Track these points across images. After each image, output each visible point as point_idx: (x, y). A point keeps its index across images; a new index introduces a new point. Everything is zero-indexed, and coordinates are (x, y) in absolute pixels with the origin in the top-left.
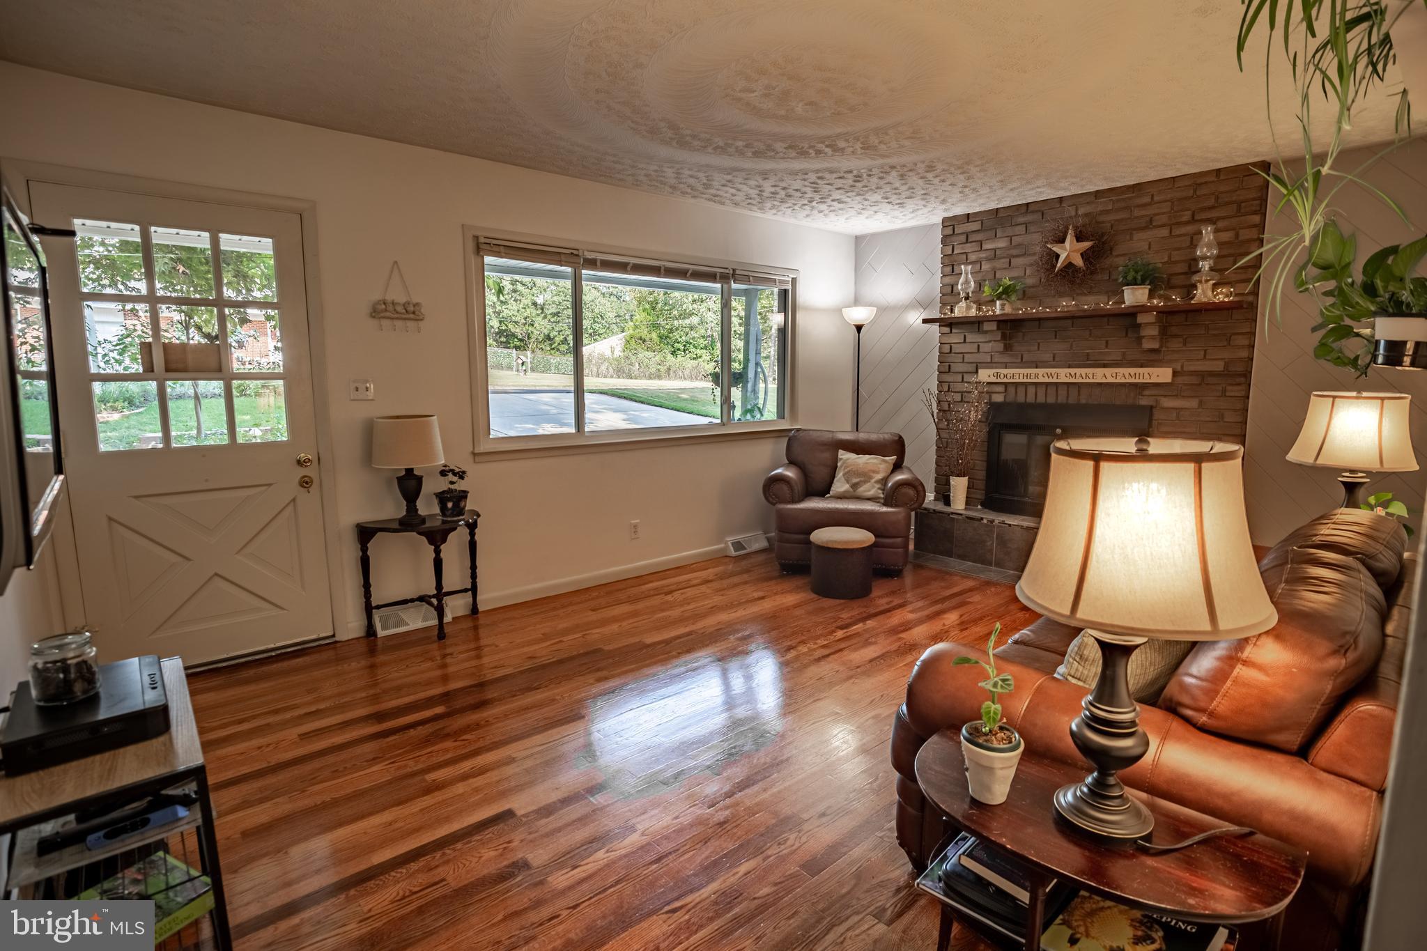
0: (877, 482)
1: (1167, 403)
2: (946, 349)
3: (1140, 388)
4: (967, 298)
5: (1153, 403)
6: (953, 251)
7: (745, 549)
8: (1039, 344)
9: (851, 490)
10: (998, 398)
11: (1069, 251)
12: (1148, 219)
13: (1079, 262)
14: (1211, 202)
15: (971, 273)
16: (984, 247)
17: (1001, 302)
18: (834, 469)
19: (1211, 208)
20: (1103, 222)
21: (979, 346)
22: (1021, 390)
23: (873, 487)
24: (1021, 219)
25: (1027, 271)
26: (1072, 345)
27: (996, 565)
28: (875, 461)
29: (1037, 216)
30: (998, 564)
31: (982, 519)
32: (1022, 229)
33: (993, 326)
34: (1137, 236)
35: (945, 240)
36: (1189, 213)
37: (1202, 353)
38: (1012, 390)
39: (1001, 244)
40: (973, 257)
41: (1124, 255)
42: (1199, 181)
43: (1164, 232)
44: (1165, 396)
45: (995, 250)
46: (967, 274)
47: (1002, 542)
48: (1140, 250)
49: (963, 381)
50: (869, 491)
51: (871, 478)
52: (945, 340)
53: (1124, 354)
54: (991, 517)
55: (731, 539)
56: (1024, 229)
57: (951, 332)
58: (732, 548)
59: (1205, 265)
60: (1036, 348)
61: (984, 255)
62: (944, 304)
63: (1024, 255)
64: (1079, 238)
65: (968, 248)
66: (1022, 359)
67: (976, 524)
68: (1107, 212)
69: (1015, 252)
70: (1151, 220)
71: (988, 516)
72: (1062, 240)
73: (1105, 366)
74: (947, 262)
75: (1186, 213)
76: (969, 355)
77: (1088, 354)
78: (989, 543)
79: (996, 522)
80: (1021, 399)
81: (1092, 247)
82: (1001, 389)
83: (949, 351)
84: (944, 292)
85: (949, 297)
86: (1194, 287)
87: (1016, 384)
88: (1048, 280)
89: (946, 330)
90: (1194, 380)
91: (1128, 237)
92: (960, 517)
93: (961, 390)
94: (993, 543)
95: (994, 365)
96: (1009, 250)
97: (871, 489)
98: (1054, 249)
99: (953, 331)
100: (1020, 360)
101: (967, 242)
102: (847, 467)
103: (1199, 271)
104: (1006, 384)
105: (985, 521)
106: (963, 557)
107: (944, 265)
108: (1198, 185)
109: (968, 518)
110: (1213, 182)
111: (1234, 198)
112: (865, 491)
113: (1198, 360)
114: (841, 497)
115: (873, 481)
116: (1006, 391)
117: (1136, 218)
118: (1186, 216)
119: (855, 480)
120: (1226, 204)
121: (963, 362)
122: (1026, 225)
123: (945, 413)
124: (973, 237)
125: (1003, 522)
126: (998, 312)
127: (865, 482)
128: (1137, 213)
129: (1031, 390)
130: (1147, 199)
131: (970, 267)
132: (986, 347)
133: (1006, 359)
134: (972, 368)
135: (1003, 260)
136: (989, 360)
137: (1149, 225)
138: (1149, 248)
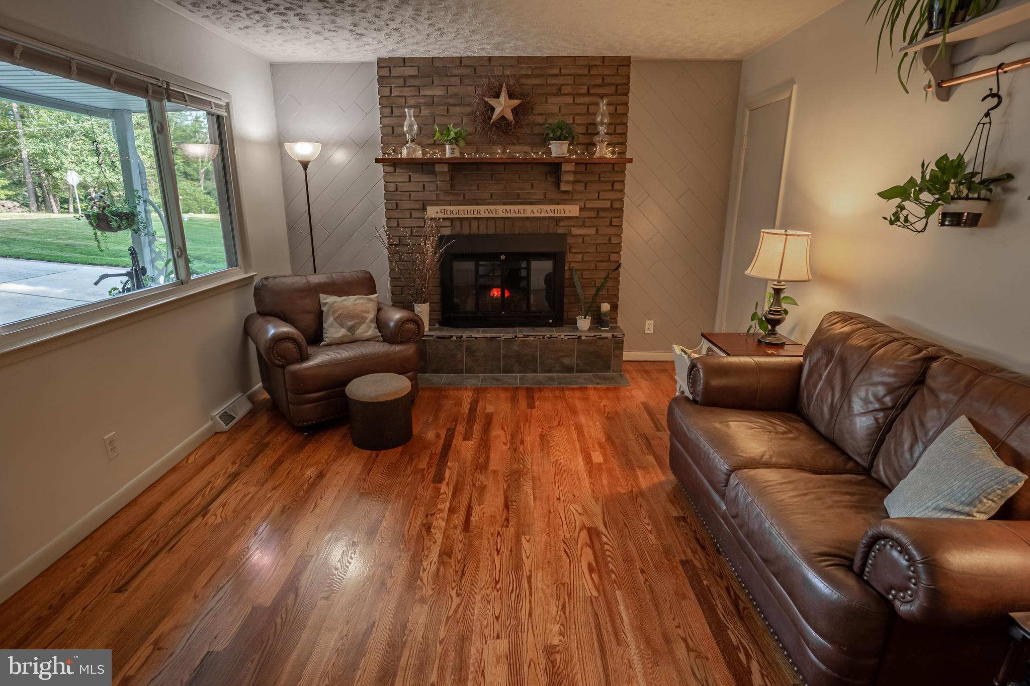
0: (371, 321)
1: (575, 231)
2: (392, 187)
3: (558, 220)
4: (412, 141)
5: (566, 232)
6: (391, 93)
7: (235, 418)
8: (478, 184)
9: (349, 334)
10: (447, 232)
11: (503, 106)
12: (558, 87)
13: (510, 116)
14: (599, 81)
15: (414, 116)
16: (423, 92)
17: (451, 146)
18: (320, 315)
19: (599, 86)
20: (524, 85)
21: (424, 185)
22: (466, 224)
23: (370, 327)
24: (456, 71)
25: (464, 120)
26: (505, 186)
27: (466, 373)
28: (361, 301)
29: (468, 71)
30: (469, 371)
31: (451, 337)
32: (456, 80)
33: (445, 168)
34: (551, 100)
35: (382, 80)
36: (586, 87)
37: (597, 194)
38: (458, 224)
39: (439, 92)
40: (412, 101)
41: (541, 114)
42: (592, 63)
43: (569, 100)
44: (573, 226)
45: (433, 97)
46: (410, 117)
47: (470, 352)
48: (553, 112)
49: (411, 217)
50: (367, 331)
51: (365, 318)
52: (390, 179)
53: (545, 194)
54: (460, 334)
55: (217, 412)
56: (459, 81)
57: (395, 171)
58: (222, 422)
59: (602, 129)
60: (476, 188)
61: (423, 101)
62: (385, 145)
63: (459, 105)
64: (511, 96)
65: (407, 92)
66: (464, 197)
67: (446, 341)
68: (527, 76)
69: (451, 101)
70: (560, 89)
71: (455, 333)
72: (497, 96)
73: (531, 204)
74: (385, 103)
75: (583, 87)
76: (414, 193)
77: (518, 194)
78: (459, 356)
79: (464, 337)
80: (466, 231)
81: (520, 105)
82: (448, 223)
83: (394, 189)
84: (384, 132)
85: (390, 138)
86: (595, 145)
87: (461, 220)
88: (483, 130)
89: (391, 169)
90: (593, 214)
91: (544, 100)
92: (431, 338)
93: (410, 225)
94: (463, 355)
95: (440, 202)
96: (445, 98)
97: (368, 330)
98: (491, 103)
99: (398, 170)
100: (462, 198)
101: (404, 86)
102: (336, 311)
103: (598, 133)
104: (452, 220)
105: (454, 338)
106: (437, 371)
107: (383, 106)
108: (590, 67)
109: (438, 337)
110: (599, 66)
111: (613, 81)
112: (364, 333)
113: (594, 200)
114: (339, 343)
115: (368, 321)
116: (452, 224)
117: (549, 85)
118: (584, 90)
119: (350, 324)
120: (609, 85)
121: (410, 200)
122: (461, 77)
123: (396, 247)
124: (411, 82)
125: (471, 337)
126: (448, 155)
127: (361, 323)
128: (551, 81)
129: (474, 224)
130: (556, 71)
131: (412, 111)
132: (432, 187)
133: (451, 198)
134: (418, 206)
135: (441, 107)
136: (435, 198)
137: (559, 93)
138: (560, 111)
